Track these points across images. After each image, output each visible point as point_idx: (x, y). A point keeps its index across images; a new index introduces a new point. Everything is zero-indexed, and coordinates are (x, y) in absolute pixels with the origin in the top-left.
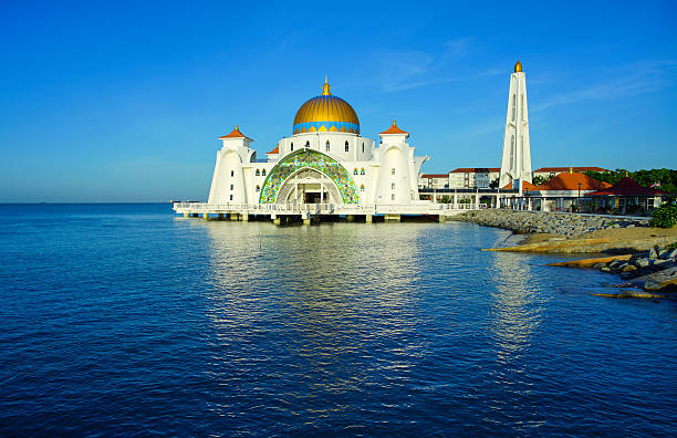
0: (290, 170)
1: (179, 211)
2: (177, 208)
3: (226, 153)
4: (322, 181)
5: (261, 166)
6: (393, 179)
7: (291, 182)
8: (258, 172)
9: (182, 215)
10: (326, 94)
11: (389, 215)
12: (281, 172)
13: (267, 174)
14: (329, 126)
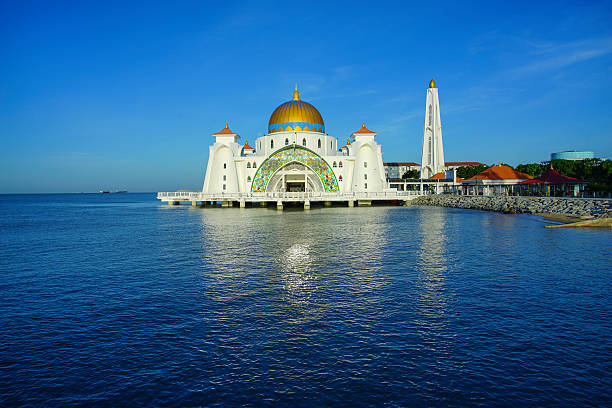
0: (277, 163)
1: (164, 199)
2: (163, 197)
3: (219, 149)
4: (306, 172)
5: (251, 160)
6: (366, 171)
7: (279, 173)
8: (249, 164)
9: (167, 203)
10: (296, 99)
11: (362, 201)
12: (270, 165)
13: (258, 167)
14: (303, 127)
